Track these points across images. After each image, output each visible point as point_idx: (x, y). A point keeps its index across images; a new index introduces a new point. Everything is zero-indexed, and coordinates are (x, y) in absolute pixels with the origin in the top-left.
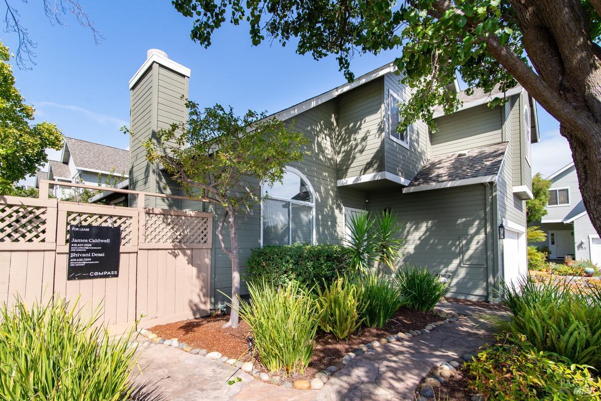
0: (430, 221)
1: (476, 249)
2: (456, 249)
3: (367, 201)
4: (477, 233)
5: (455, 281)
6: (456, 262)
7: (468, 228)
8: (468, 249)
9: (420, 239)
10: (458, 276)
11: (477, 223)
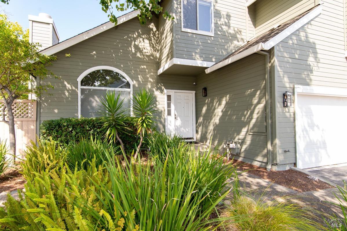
0: (228, 95)
1: (258, 118)
2: (245, 118)
3: (194, 83)
4: (259, 103)
5: (244, 147)
6: (244, 130)
7: (252, 98)
8: (252, 118)
9: (222, 111)
10: (246, 143)
11: (258, 93)
